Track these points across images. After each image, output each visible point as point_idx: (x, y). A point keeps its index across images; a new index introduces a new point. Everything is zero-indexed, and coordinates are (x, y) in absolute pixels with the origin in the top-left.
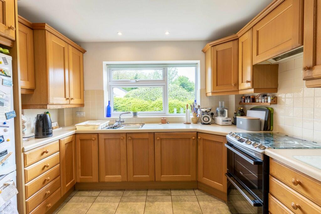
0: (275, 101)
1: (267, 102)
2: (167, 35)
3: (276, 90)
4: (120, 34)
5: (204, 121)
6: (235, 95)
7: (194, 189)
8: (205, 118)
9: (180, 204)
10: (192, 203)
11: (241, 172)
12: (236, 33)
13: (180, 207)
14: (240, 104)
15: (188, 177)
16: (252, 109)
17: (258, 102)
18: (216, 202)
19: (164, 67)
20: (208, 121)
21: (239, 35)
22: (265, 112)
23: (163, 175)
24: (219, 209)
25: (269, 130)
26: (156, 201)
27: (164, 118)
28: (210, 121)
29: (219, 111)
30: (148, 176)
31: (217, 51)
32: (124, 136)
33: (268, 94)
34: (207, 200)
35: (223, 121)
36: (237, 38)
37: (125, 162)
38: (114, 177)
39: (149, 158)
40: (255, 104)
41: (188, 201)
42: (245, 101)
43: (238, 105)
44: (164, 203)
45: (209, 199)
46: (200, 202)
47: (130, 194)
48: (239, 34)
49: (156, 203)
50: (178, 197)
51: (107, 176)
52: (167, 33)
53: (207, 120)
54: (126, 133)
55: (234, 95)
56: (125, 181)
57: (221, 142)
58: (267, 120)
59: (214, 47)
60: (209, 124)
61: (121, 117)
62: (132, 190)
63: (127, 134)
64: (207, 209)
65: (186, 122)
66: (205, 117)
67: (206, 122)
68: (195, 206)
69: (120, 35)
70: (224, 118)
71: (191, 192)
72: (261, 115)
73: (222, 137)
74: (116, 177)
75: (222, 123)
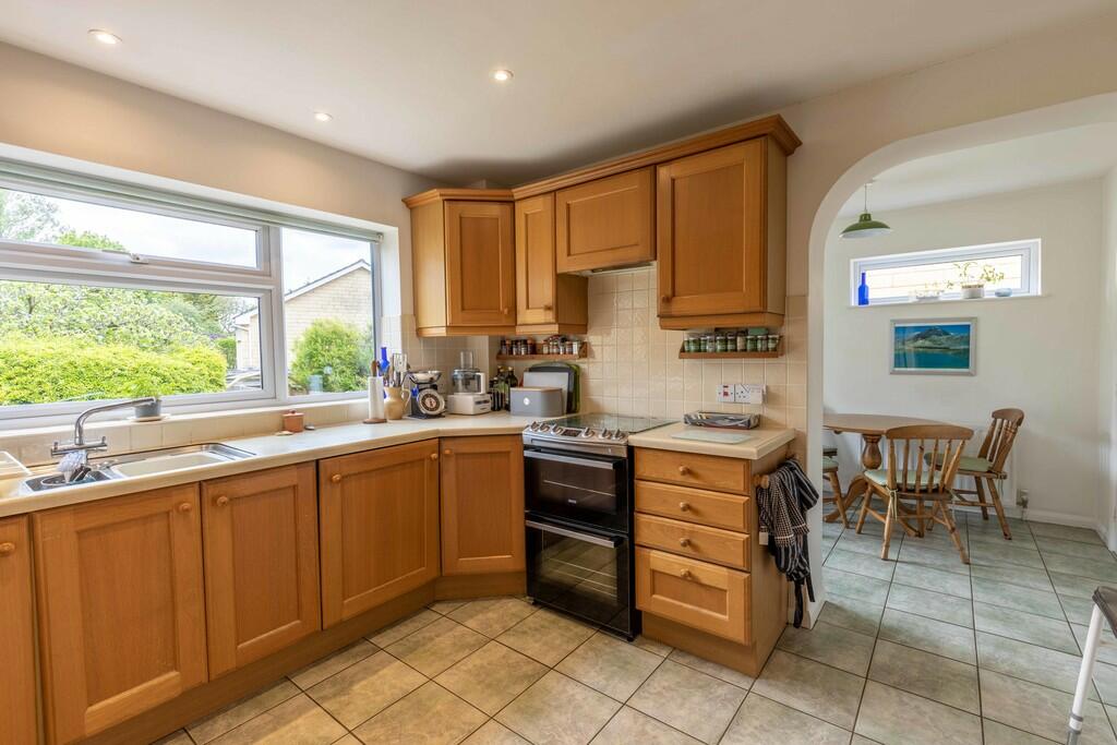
0: (585, 351)
1: (571, 353)
2: (320, 121)
3: (584, 327)
4: (106, 39)
5: (427, 408)
6: (490, 337)
7: (427, 608)
8: (427, 401)
9: (425, 652)
10: (450, 634)
11: (570, 501)
12: (509, 187)
13: (433, 658)
14: (498, 358)
15: (420, 574)
16: (533, 369)
17: (549, 353)
18: (498, 605)
19: (268, 224)
20: (437, 408)
21: (516, 196)
22: (567, 374)
23: (349, 597)
24: (513, 614)
25: (575, 412)
26: (352, 683)
27: (293, 412)
28: (442, 406)
29: (460, 377)
30: (298, 622)
31: (461, 218)
32: (193, 495)
33: (572, 337)
34: (478, 612)
35: (479, 403)
36: (511, 199)
37: (199, 606)
38: (140, 693)
39: (297, 556)
40: (540, 359)
41: (437, 636)
42: (511, 352)
43: (496, 362)
44: (381, 673)
45: (478, 608)
46: (467, 623)
47: (230, 725)
48: (518, 193)
49: (356, 688)
50: (404, 642)
51: (90, 709)
52: (322, 117)
53: (434, 405)
54: (200, 483)
55: (486, 338)
56: (202, 685)
57: (505, 452)
58: (571, 390)
59: (454, 204)
60: (439, 416)
61: (86, 427)
62: (221, 710)
63: (204, 484)
64: (491, 627)
65: (370, 417)
66: (427, 396)
67: (432, 410)
68: (463, 635)
69: (105, 44)
70: (478, 396)
71: (427, 616)
72: (560, 381)
73: (509, 438)
74: (150, 689)
75: (474, 409)
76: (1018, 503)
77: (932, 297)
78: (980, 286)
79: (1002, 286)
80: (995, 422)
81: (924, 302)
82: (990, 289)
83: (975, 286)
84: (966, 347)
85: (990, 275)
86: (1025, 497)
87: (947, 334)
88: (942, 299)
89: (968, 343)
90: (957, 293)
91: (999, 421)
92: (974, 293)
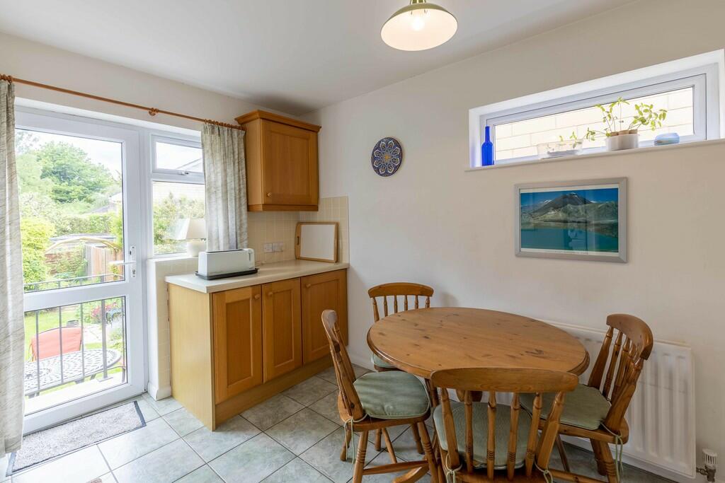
76: (698, 470)
77: (567, 152)
78: (630, 132)
79: (663, 131)
80: (611, 332)
81: (558, 159)
82: (646, 137)
83: (624, 132)
84: (613, 221)
85: (646, 115)
86: (710, 465)
87: (585, 202)
88: (579, 154)
89: (615, 214)
90: (601, 144)
91: (616, 332)
92: (624, 141)
